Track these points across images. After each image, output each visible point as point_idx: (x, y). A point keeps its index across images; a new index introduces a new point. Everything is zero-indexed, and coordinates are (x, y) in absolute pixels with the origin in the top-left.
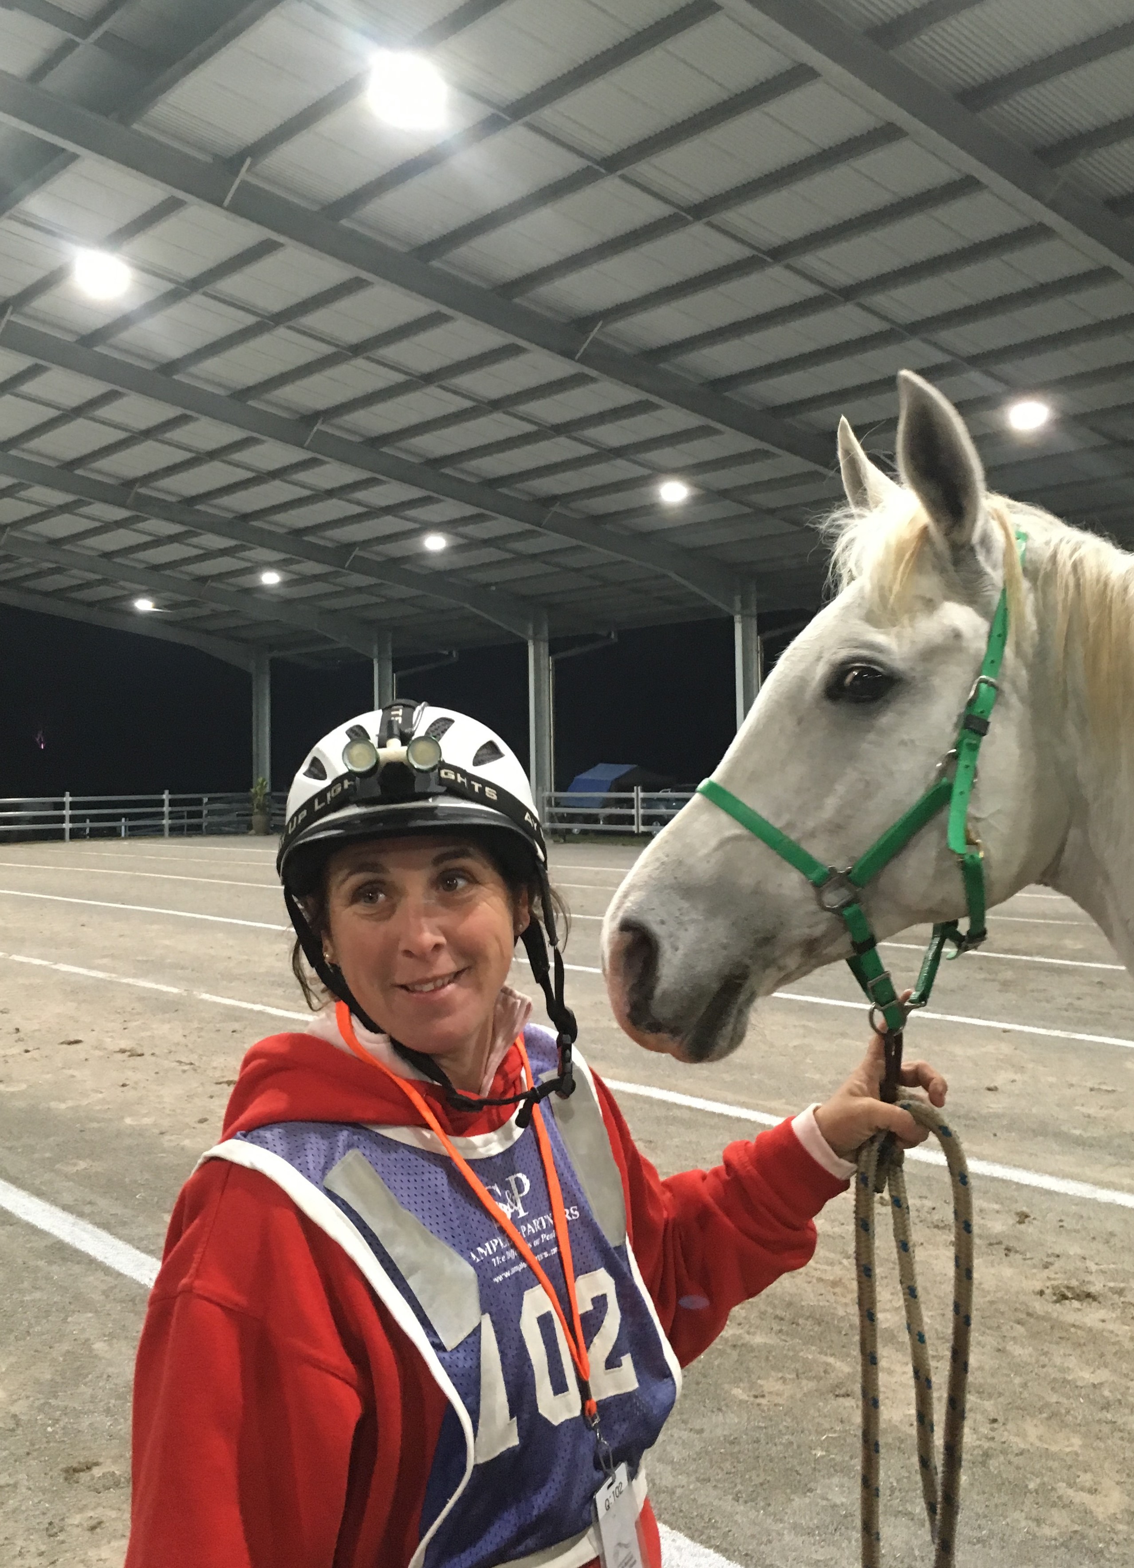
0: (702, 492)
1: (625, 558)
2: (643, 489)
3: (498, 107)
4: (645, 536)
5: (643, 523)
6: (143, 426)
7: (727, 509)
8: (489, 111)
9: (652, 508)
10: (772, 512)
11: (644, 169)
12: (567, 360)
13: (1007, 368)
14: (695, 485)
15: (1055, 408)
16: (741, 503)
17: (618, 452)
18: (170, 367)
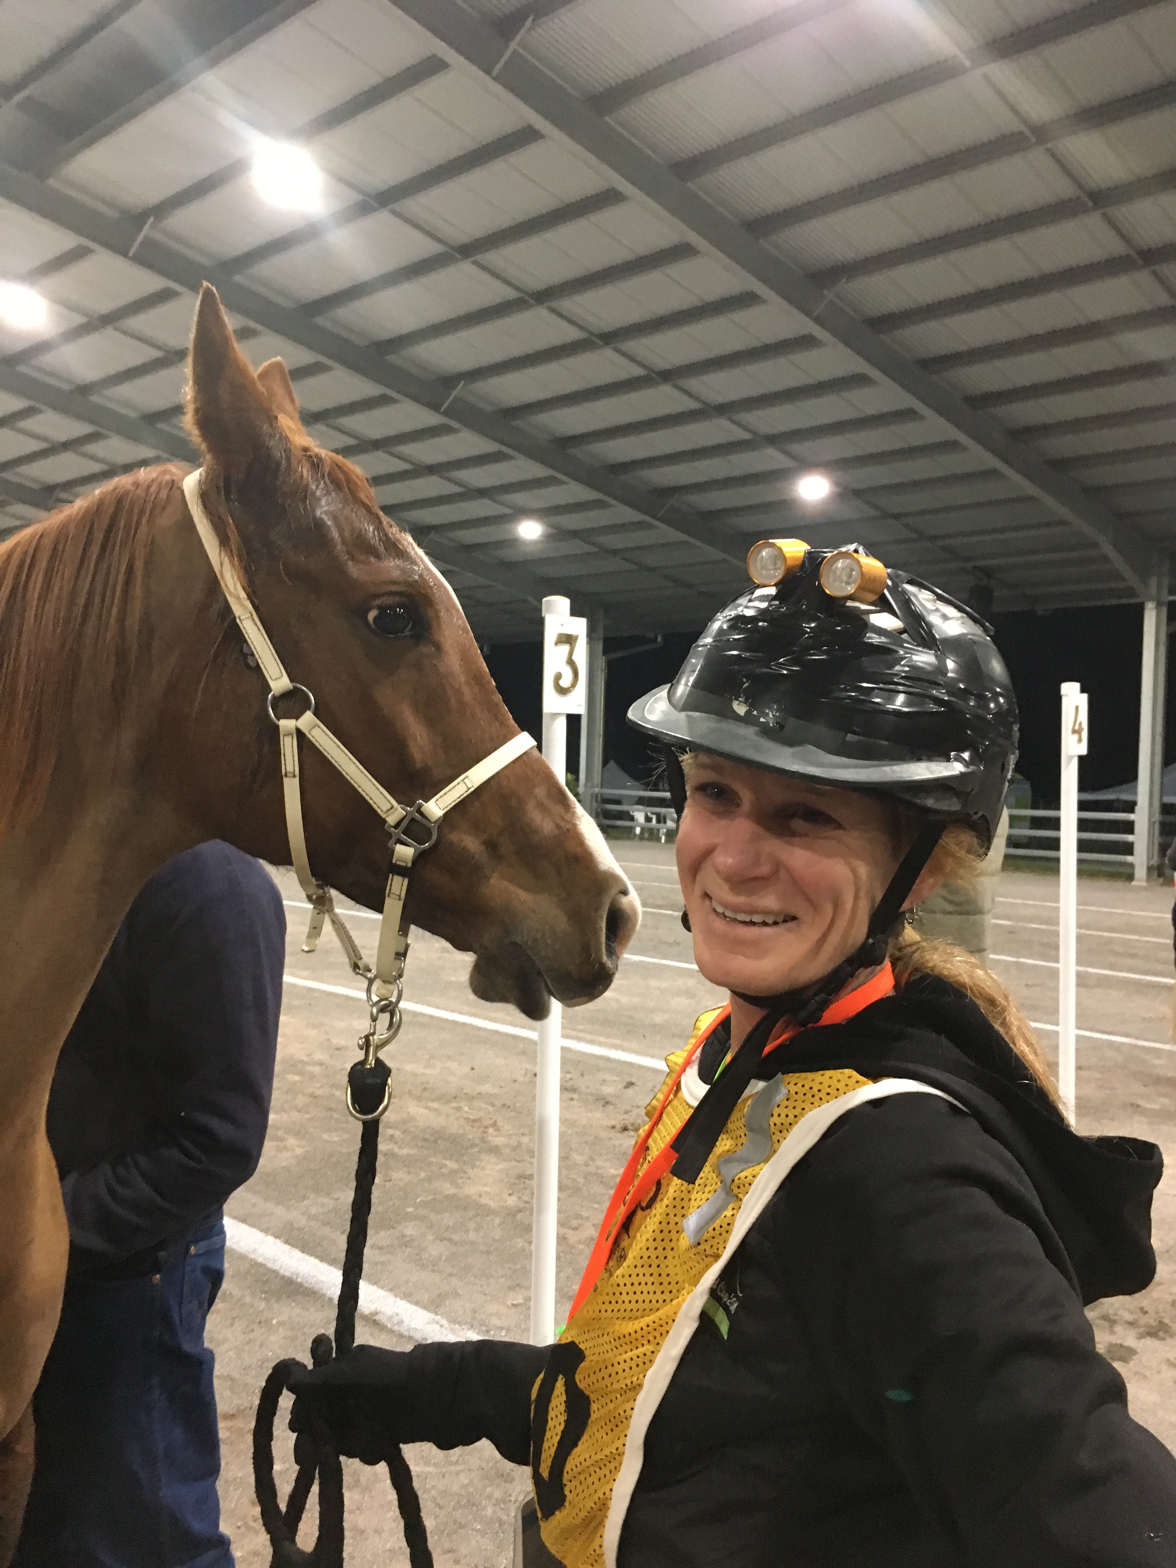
0: (554, 531)
1: (490, 583)
2: (507, 526)
3: (368, 195)
4: (510, 566)
5: (508, 554)
6: (63, 438)
7: (578, 547)
8: (359, 197)
9: (514, 542)
10: (615, 552)
11: (493, 257)
12: (433, 412)
13: (796, 448)
14: (550, 525)
15: (837, 484)
16: (588, 543)
17: (482, 493)
18: (85, 389)
